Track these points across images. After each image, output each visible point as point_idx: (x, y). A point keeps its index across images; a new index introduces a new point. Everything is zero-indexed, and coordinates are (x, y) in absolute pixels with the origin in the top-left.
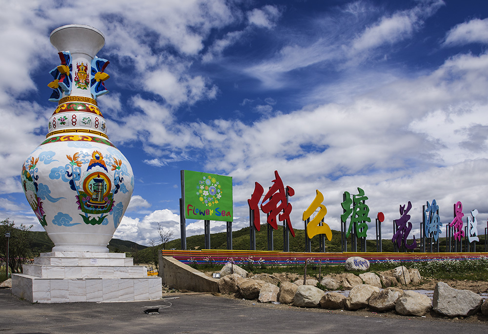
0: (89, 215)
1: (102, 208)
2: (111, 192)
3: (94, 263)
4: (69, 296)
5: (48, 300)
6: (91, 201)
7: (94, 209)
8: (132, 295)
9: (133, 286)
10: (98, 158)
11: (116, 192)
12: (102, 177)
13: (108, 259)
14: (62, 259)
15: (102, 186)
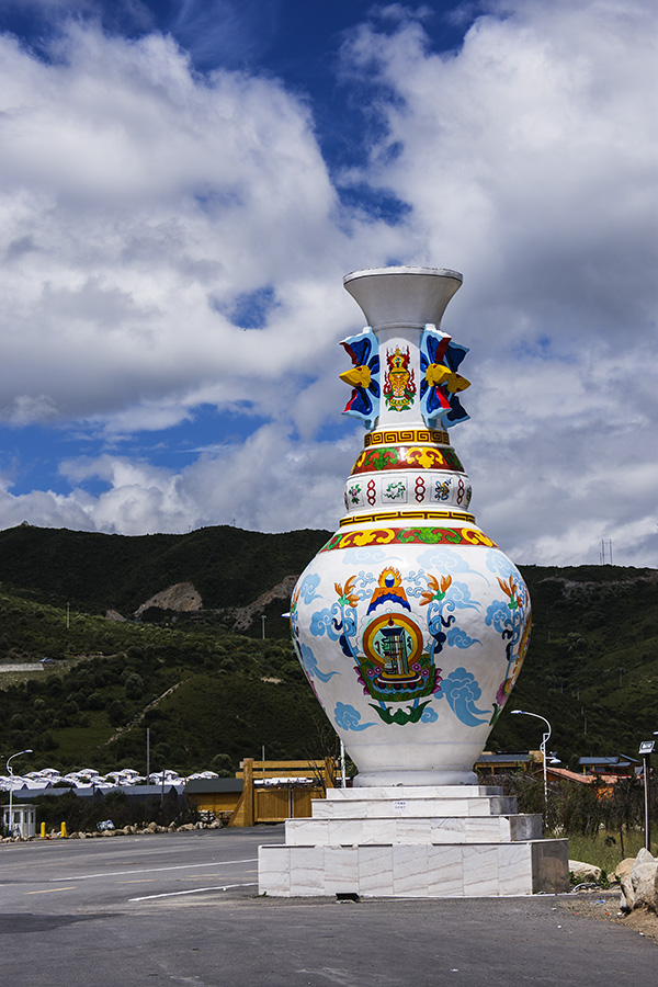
0: (387, 704)
1: (412, 686)
2: (424, 652)
3: (400, 810)
4: (324, 883)
5: (285, 890)
6: (384, 675)
7: (394, 691)
8: (458, 884)
9: (462, 863)
10: (389, 583)
11: (438, 649)
12: (398, 624)
13: (432, 802)
14: (335, 805)
15: (401, 642)
